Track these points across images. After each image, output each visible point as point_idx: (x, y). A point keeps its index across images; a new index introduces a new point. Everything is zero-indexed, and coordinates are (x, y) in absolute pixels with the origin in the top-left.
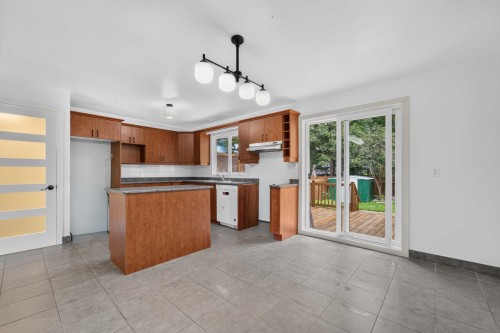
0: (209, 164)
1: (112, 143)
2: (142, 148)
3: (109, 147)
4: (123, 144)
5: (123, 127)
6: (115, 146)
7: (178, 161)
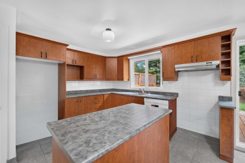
0: (129, 80)
1: (59, 64)
2: (81, 68)
3: (57, 67)
4: (67, 65)
5: (68, 52)
6: (61, 66)
7: (106, 77)
